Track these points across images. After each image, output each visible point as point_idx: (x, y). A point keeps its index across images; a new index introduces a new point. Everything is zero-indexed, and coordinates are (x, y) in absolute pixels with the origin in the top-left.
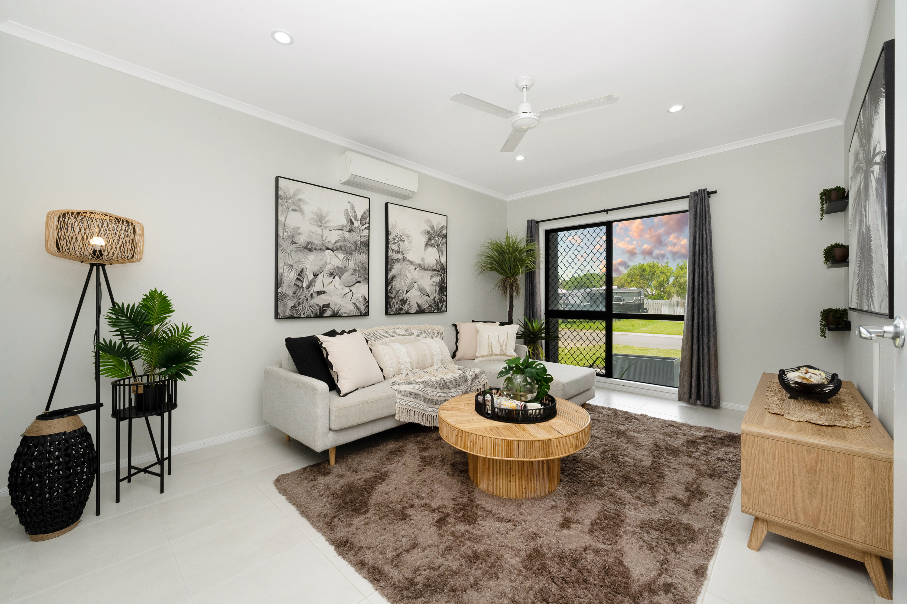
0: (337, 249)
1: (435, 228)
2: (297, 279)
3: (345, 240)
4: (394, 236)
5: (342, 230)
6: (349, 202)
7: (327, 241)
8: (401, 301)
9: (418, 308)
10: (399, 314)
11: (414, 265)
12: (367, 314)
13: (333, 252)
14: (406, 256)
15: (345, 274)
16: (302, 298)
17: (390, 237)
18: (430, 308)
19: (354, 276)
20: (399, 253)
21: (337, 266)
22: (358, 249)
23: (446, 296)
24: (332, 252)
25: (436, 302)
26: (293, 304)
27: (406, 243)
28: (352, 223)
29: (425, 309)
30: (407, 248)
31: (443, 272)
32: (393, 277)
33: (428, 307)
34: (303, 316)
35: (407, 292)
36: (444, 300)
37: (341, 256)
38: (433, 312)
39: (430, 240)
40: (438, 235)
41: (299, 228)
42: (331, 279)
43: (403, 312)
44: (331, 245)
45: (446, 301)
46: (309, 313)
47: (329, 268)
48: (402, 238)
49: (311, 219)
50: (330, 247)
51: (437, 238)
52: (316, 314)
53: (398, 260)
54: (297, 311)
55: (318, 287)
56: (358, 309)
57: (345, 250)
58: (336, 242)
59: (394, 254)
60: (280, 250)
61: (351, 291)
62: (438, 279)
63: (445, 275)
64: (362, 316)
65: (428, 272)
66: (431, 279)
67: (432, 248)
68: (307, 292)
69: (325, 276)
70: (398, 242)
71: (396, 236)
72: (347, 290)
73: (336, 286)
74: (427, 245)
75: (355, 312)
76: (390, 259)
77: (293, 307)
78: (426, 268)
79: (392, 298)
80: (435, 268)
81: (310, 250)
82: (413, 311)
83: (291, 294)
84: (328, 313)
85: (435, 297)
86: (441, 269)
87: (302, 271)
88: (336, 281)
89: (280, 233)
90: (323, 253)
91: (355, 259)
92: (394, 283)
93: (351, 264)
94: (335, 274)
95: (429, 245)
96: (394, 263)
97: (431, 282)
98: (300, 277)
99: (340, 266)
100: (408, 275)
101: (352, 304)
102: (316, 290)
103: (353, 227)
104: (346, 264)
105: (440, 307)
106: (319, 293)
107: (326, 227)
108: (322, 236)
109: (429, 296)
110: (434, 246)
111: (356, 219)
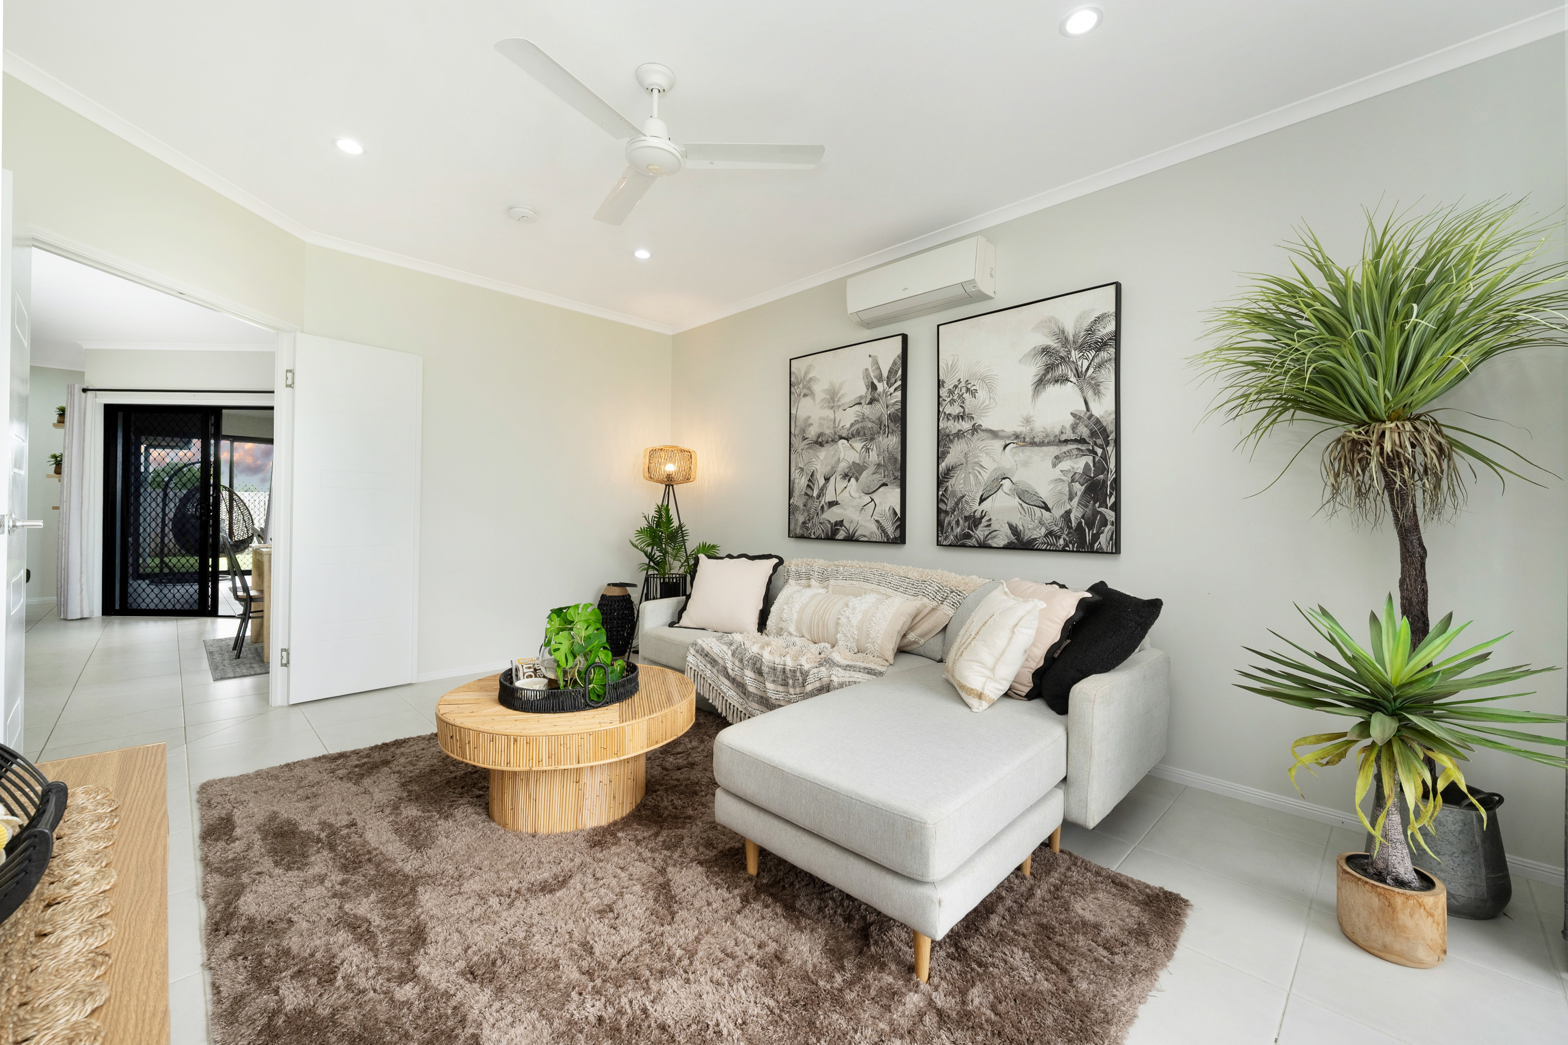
0: (853, 436)
1: (1070, 332)
2: (808, 486)
3: (864, 418)
4: (951, 387)
5: (860, 404)
6: (870, 356)
7: (840, 427)
8: (966, 518)
9: (1013, 538)
10: (963, 546)
11: (1002, 438)
12: (901, 539)
13: (848, 441)
14: (979, 422)
15: (865, 474)
16: (812, 511)
17: (944, 392)
18: (1051, 540)
19: (876, 476)
20: (963, 418)
21: (854, 463)
22: (883, 428)
23: (1116, 507)
24: (846, 441)
25: (1074, 524)
26: (803, 520)
27: (981, 394)
28: (874, 387)
29: (1035, 539)
30: (983, 403)
31: (1099, 441)
32: (949, 471)
33: (1046, 536)
34: (813, 536)
35: (982, 500)
36: (1104, 522)
37: (858, 445)
38: (1063, 551)
39: (1049, 368)
40: (1081, 348)
41: (809, 417)
42: (845, 483)
43: (973, 542)
44: (845, 431)
45: (1117, 523)
46: (819, 532)
47: (843, 466)
48: (969, 386)
49: (823, 400)
50: (844, 435)
51: (1075, 355)
52: (827, 534)
53: (960, 434)
54: (807, 528)
55: (829, 496)
56: (883, 531)
57: (865, 435)
58: (852, 425)
59: (951, 423)
60: (792, 450)
61: (872, 500)
62: (1080, 464)
63: (1111, 449)
64: (889, 543)
65: (1045, 448)
66: (1054, 465)
67: (1058, 386)
68: (818, 504)
69: (839, 478)
70: (960, 396)
71: (956, 387)
72: (867, 499)
73: (852, 494)
74: (1041, 383)
75: (878, 536)
76: (943, 436)
77: (804, 523)
78: (1036, 440)
79: (946, 512)
80: (1069, 435)
81: (821, 445)
82: (1002, 542)
83: (801, 506)
84: (842, 534)
85: (1068, 513)
86: (1093, 434)
87: (812, 475)
88: (851, 485)
89: (793, 430)
90: (835, 446)
91: (878, 447)
92: (952, 481)
93: (873, 457)
94: (850, 475)
95: (1049, 382)
96: (951, 441)
97: (1056, 473)
98: (811, 484)
99: (857, 461)
100: (985, 461)
101: (873, 522)
102: (827, 501)
103: (876, 395)
104: (865, 458)
105: (1088, 538)
106: (832, 504)
107: (839, 406)
108: (834, 422)
109: (1047, 508)
110: (1067, 380)
111: (880, 379)
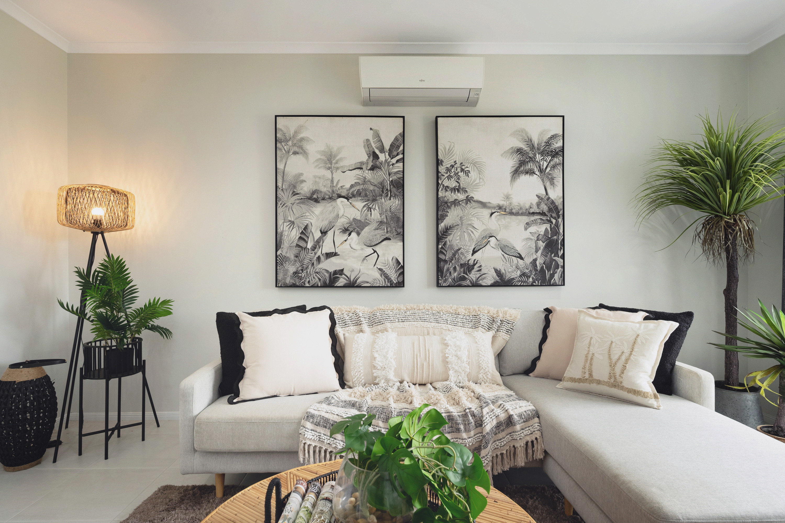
0: (354, 196)
1: (536, 142)
2: (300, 238)
3: (365, 181)
4: (448, 166)
5: (361, 168)
6: (371, 129)
7: (339, 186)
8: (462, 266)
9: (498, 278)
10: (460, 286)
11: (489, 208)
12: (401, 284)
13: (348, 200)
14: (472, 195)
15: (366, 229)
16: (306, 262)
17: (442, 169)
18: (524, 279)
19: (378, 231)
20: (458, 191)
21: (354, 219)
22: (385, 192)
23: (563, 257)
24: (345, 200)
25: (539, 268)
26: (294, 270)
27: (472, 174)
28: (376, 157)
29: (513, 279)
30: (474, 181)
31: (554, 215)
32: (447, 230)
33: (520, 276)
34: (307, 285)
35: (474, 252)
36: (557, 266)
37: (359, 204)
38: (532, 285)
39: (522, 163)
40: (542, 153)
41: (301, 174)
42: (345, 236)
43: (468, 282)
44: (345, 191)
45: (563, 267)
46: (315, 280)
47: (342, 222)
48: (463, 167)
49: (317, 160)
50: (343, 194)
51: (538, 157)
52: (325, 282)
53: (456, 203)
54: (300, 278)
55: (327, 247)
56: (386, 277)
57: (366, 195)
58: (352, 186)
59: (448, 194)
60: (279, 203)
61: (375, 251)
62: (542, 229)
63: (560, 220)
64: (393, 287)
65: (519, 217)
66: (526, 229)
67: (527, 176)
68: (313, 255)
69: (337, 232)
70: (456, 174)
71: (452, 166)
72: (370, 250)
73: (353, 246)
74: (516, 173)
75: (381, 281)
76: (442, 202)
77: (295, 273)
78: (514, 211)
79: (445, 261)
80: (535, 209)
81: (316, 201)
82: (489, 281)
83: (292, 257)
84: (342, 281)
85: (535, 260)
86: (550, 210)
87: (306, 228)
88: (352, 239)
89: (280, 184)
90: (333, 203)
91: (381, 207)
92: (449, 238)
93: (376, 215)
94: (351, 229)
95: (522, 172)
96: (449, 207)
97: (527, 234)
98: (303, 236)
99: (359, 218)
100: (476, 223)
101: (376, 270)
102: (324, 252)
103: (377, 163)
104: (366, 215)
105: (548, 276)
106: (329, 255)
107: (337, 168)
108: (332, 181)
109: (521, 258)
110: (534, 173)
111: (382, 150)
